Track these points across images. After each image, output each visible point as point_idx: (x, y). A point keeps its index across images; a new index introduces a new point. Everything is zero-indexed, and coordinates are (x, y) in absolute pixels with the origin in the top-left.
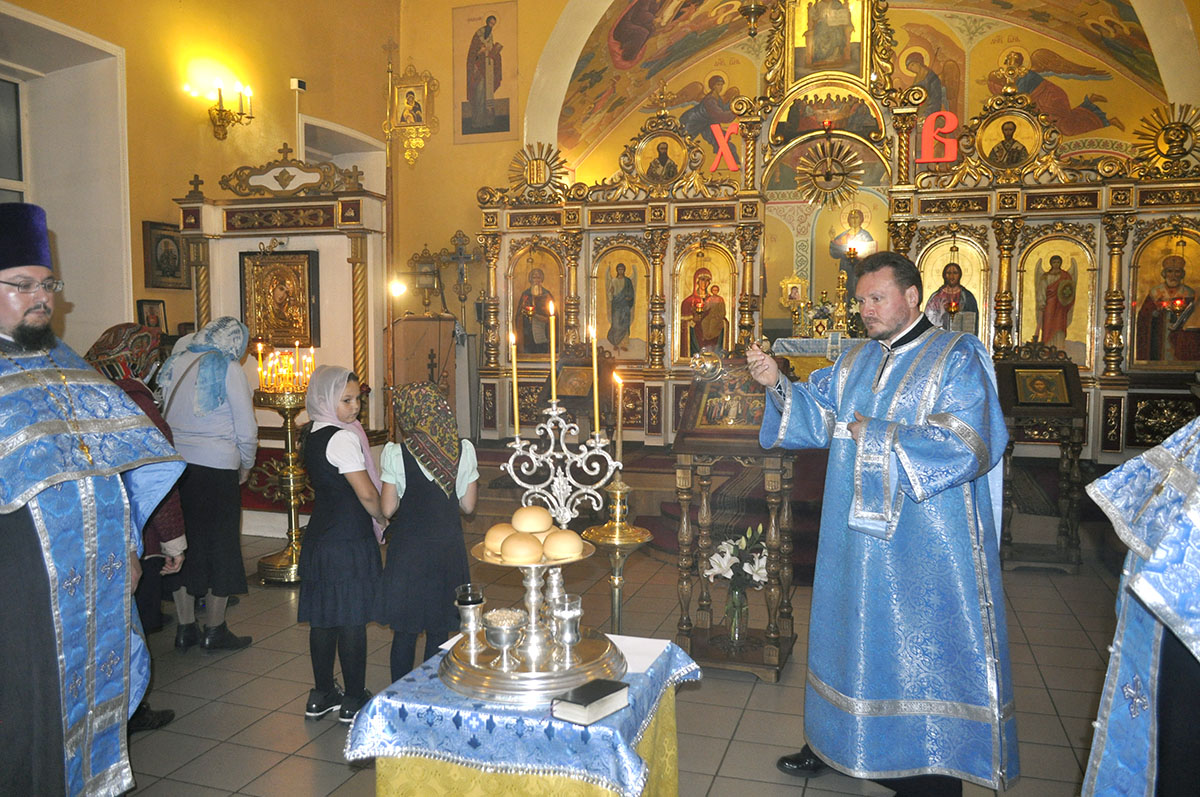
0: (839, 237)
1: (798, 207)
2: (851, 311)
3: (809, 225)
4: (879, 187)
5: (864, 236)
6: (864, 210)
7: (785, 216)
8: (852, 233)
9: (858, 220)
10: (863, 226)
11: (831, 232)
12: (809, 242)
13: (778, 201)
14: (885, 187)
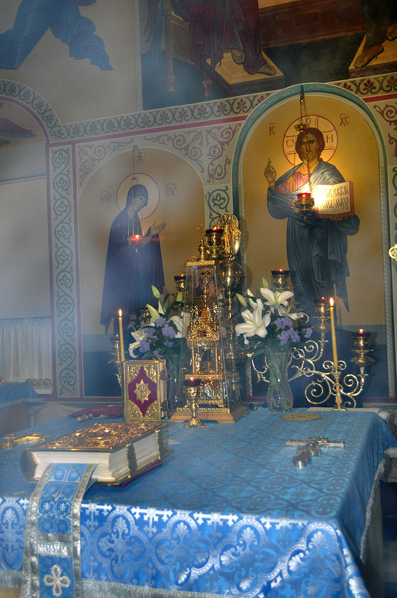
0: (283, 180)
1: (209, 132)
2: (240, 329)
3: (228, 161)
4: (347, 81)
5: (327, 175)
6: (323, 127)
7: (187, 148)
8: (304, 170)
9: (314, 146)
10: (325, 156)
11: (269, 171)
12: (230, 192)
13: (174, 124)
14: (358, 79)
